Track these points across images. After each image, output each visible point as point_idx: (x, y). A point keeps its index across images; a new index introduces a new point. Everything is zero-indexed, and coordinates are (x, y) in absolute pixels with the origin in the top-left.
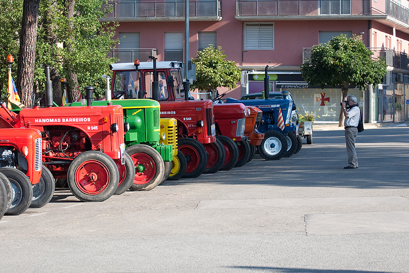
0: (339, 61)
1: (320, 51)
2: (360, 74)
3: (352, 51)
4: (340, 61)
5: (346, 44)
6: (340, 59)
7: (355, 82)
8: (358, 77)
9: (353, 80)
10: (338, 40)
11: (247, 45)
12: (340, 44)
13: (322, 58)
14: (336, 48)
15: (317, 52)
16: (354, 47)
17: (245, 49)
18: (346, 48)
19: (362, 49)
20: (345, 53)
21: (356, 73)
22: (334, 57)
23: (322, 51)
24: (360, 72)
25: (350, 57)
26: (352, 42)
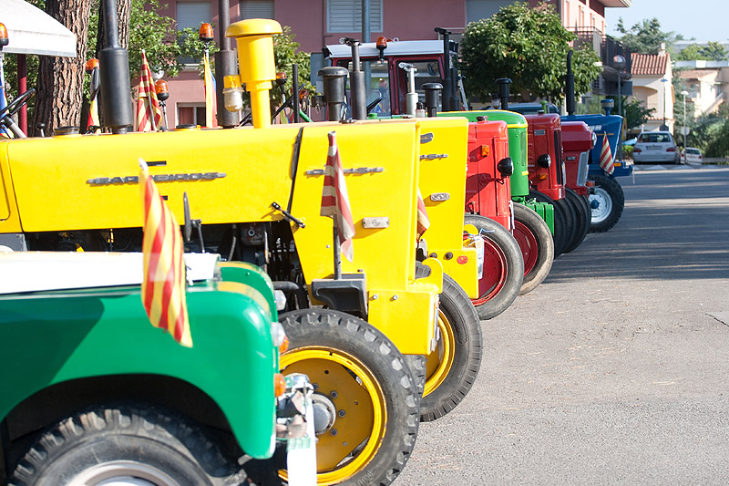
0: (517, 52)
1: (482, 33)
2: (556, 76)
3: (540, 33)
4: (519, 51)
5: (529, 19)
6: (519, 48)
7: (546, 89)
8: (553, 81)
9: (543, 87)
10: (510, 12)
11: (333, 24)
12: (518, 20)
13: (487, 46)
14: (512, 27)
15: (476, 34)
16: (543, 26)
17: (328, 31)
18: (528, 26)
19: (557, 29)
20: (526, 37)
21: (549, 74)
22: (508, 45)
23: (486, 32)
24: (556, 71)
25: (536, 44)
26: (539, 16)
